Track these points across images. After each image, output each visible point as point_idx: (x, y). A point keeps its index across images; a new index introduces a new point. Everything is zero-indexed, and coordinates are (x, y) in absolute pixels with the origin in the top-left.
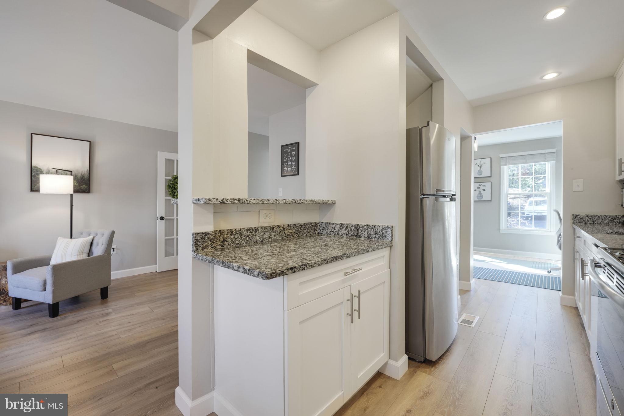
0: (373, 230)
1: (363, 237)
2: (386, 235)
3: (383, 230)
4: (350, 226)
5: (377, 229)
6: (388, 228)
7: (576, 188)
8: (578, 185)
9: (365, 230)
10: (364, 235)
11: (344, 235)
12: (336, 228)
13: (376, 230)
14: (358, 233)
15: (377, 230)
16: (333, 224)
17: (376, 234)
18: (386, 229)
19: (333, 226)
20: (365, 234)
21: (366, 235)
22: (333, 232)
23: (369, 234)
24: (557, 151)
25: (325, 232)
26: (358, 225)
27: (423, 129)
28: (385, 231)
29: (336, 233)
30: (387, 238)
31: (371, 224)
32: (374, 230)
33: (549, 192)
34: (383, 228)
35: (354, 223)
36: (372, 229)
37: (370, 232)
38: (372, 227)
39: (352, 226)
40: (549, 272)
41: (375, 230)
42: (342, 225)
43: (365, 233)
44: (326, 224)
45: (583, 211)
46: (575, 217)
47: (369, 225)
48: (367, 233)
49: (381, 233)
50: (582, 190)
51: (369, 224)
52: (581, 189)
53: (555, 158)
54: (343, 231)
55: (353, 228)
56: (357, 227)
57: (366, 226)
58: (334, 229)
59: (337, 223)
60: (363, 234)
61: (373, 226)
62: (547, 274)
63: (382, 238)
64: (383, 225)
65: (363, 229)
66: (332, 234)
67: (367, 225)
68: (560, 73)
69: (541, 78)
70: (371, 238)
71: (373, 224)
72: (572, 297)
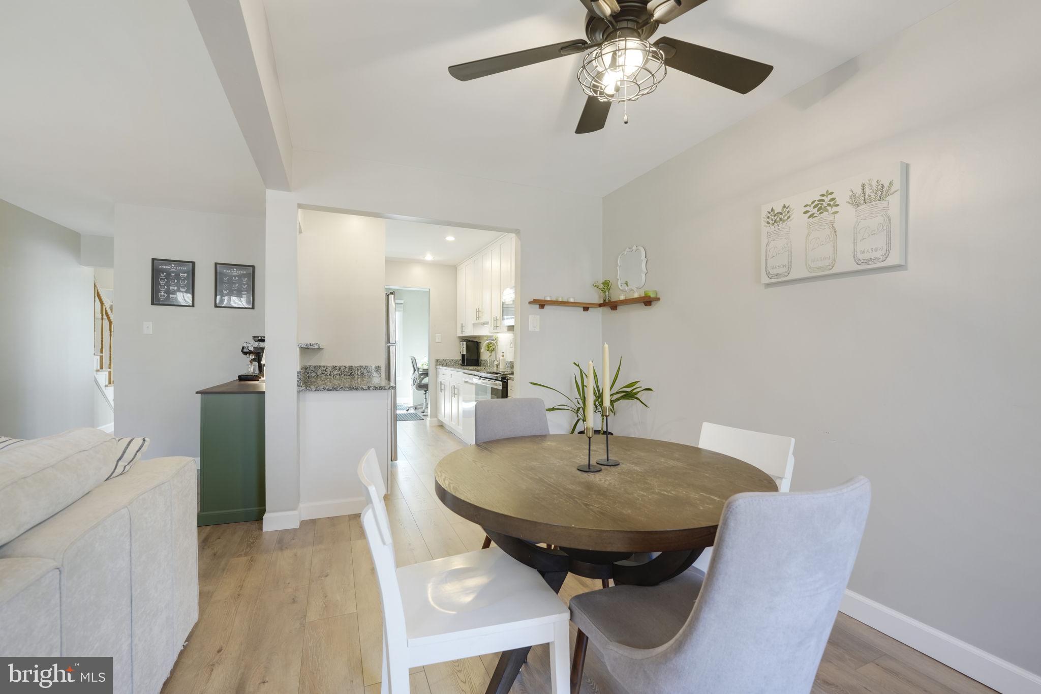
1: (356, 376)
4: (344, 367)
7: (437, 341)
8: (438, 338)
9: (358, 370)
11: (336, 376)
12: (327, 370)
14: (351, 373)
15: (369, 369)
16: (324, 367)
19: (324, 369)
21: (359, 374)
22: (324, 373)
24: (404, 302)
25: (313, 375)
26: (351, 366)
27: (390, 296)
28: (376, 369)
29: (328, 375)
32: (367, 370)
35: (347, 365)
36: (365, 369)
37: (364, 371)
39: (346, 367)
40: (407, 410)
42: (335, 367)
43: (359, 372)
44: (315, 367)
45: (441, 357)
46: (437, 360)
48: (361, 372)
49: (373, 371)
51: (362, 365)
52: (439, 341)
54: (336, 372)
55: (347, 369)
56: (351, 368)
57: (359, 367)
58: (326, 371)
59: (329, 365)
60: (357, 374)
61: (366, 366)
65: (356, 368)
66: (322, 375)
69: (424, 257)
70: (364, 375)
72: (436, 419)
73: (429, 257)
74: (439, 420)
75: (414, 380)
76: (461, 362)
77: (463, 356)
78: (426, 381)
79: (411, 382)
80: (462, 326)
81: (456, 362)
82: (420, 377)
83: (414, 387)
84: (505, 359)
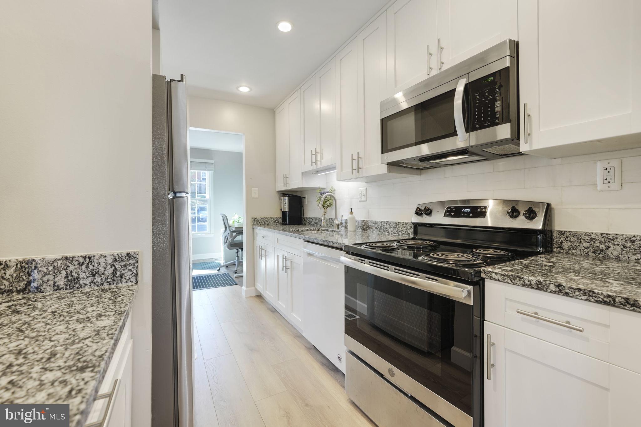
0: (84, 267)
1: (48, 289)
2: (123, 272)
3: (115, 264)
5: (99, 264)
6: (130, 257)
7: (254, 196)
8: (255, 193)
9: (57, 271)
10: (55, 283)
13: (93, 266)
14: (30, 282)
15: (96, 265)
17: (94, 275)
18: (122, 261)
20: (56, 280)
21: (61, 282)
23: (70, 278)
24: (215, 162)
28: (122, 264)
30: (127, 278)
31: (78, 252)
32: (87, 267)
33: (209, 198)
34: (115, 260)
36: (81, 264)
37: (74, 274)
38: (81, 260)
40: (218, 270)
41: (91, 267)
43: (59, 278)
45: (258, 216)
46: (254, 219)
47: (73, 258)
48: (67, 277)
49: (110, 271)
50: (257, 197)
51: (69, 255)
53: (213, 169)
57: (60, 262)
60: (51, 283)
61: (85, 257)
62: (217, 272)
63: (114, 280)
64: (116, 252)
65: (51, 268)
67: (67, 258)
68: (251, 90)
70: (77, 286)
71: (83, 254)
72: (253, 288)
73: (244, 89)
74: (257, 290)
75: (225, 238)
76: (281, 220)
77: (284, 213)
78: (239, 238)
79: (222, 240)
80: (285, 177)
81: (276, 220)
82: (231, 236)
83: (226, 245)
84: (354, 218)
